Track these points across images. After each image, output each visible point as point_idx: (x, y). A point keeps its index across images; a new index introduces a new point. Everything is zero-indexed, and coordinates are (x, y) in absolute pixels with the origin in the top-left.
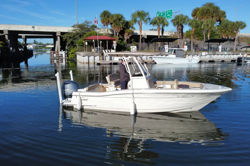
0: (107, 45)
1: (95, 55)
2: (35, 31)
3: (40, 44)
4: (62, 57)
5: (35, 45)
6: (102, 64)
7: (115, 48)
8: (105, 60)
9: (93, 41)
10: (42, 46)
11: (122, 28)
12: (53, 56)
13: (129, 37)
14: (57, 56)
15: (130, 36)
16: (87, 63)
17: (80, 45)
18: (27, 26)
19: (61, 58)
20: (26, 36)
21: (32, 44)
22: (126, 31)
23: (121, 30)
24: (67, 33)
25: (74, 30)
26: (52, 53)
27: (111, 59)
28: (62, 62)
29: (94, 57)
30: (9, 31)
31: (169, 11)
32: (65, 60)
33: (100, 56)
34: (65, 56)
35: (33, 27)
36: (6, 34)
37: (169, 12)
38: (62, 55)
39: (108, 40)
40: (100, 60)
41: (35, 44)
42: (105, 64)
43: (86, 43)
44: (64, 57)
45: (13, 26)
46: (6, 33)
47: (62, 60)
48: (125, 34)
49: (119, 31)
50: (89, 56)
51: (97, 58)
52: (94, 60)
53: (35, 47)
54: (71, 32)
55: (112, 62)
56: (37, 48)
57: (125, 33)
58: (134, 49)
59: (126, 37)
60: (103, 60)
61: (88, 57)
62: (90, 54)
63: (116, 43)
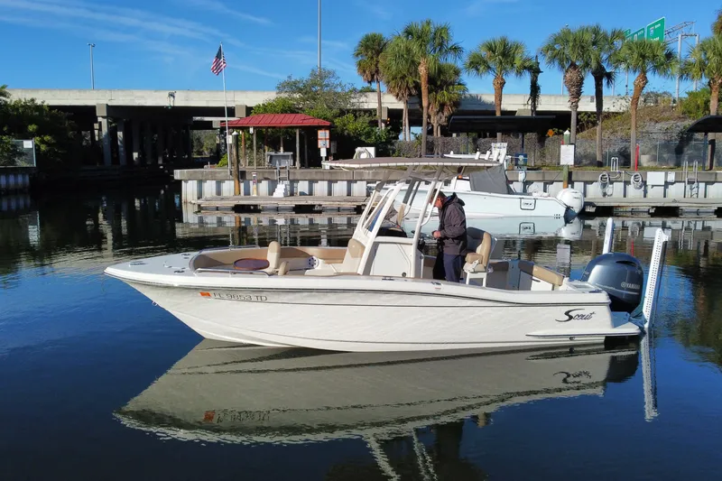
0: (298, 146)
2: (176, 105)
7: (324, 153)
9: (251, 130)
13: (443, 119)
15: (446, 113)
18: (156, 91)
29: (218, 182)
30: (110, 108)
31: (657, 23)
35: (172, 95)
36: (103, 117)
37: (655, 30)
43: (229, 139)
45: (120, 93)
46: (101, 112)
48: (430, 107)
50: (201, 181)
58: (363, 156)
61: (195, 182)
63: (328, 136)
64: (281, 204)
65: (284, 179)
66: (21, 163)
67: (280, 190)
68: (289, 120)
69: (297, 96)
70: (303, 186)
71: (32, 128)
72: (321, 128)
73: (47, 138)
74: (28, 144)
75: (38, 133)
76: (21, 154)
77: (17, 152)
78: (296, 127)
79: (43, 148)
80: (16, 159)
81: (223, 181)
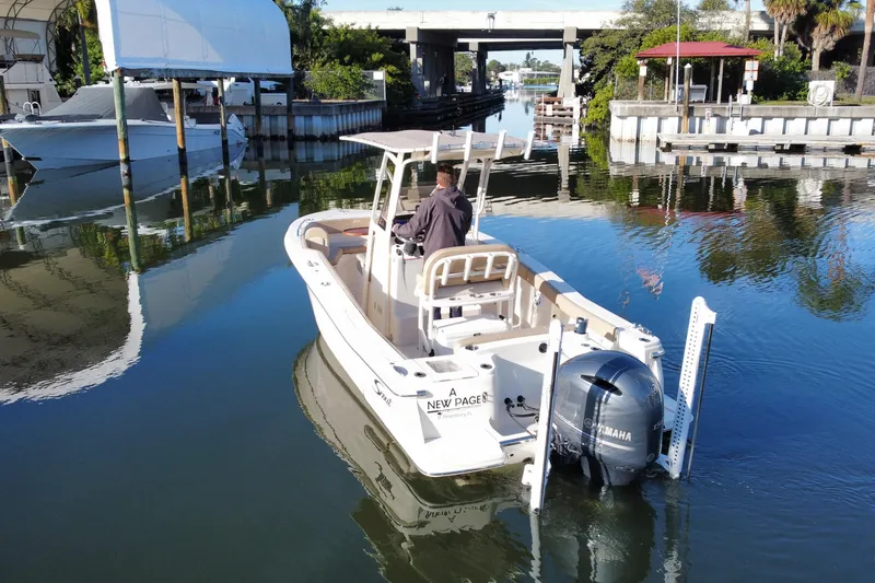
0: (720, 78)
1: (663, 113)
2: (496, 27)
3: (547, 66)
4: (571, 116)
5: (528, 71)
6: (677, 148)
7: (750, 86)
8: (700, 132)
9: (670, 61)
10: (551, 75)
11: (806, 7)
12: (542, 112)
13: (832, 43)
14: (556, 112)
15: (836, 37)
16: (631, 141)
17: (626, 74)
19: (567, 121)
20: (480, 44)
21: (518, 67)
22: (819, 18)
23: (799, 15)
24: (598, 31)
25: (623, 22)
26: (543, 104)
27: (721, 130)
28: (571, 133)
29: (660, 119)
30: (421, 32)
32: (581, 129)
33: (680, 118)
34: (581, 115)
35: (492, 16)
36: (413, 43)
38: (572, 109)
39: (727, 58)
40: (679, 132)
41: (529, 66)
42: (690, 148)
43: (643, 71)
44: (576, 116)
46: (411, 37)
47: (571, 126)
48: (816, 29)
49: (793, 19)
50: (640, 118)
51: (671, 126)
52: (659, 131)
53: (526, 78)
54: (612, 27)
55: (725, 139)
56: (532, 83)
57: (816, 25)
58: (821, 91)
59: (821, 42)
60: (692, 131)
61: (636, 118)
62: (645, 109)
63: (756, 68)
64: (762, 143)
65: (735, 116)
66: (371, 97)
71: (376, 57)
72: (748, 58)
73: (392, 69)
74: (379, 75)
75: (383, 63)
76: (369, 86)
77: (366, 84)
78: (721, 58)
79: (391, 80)
80: (365, 92)
81: (666, 117)
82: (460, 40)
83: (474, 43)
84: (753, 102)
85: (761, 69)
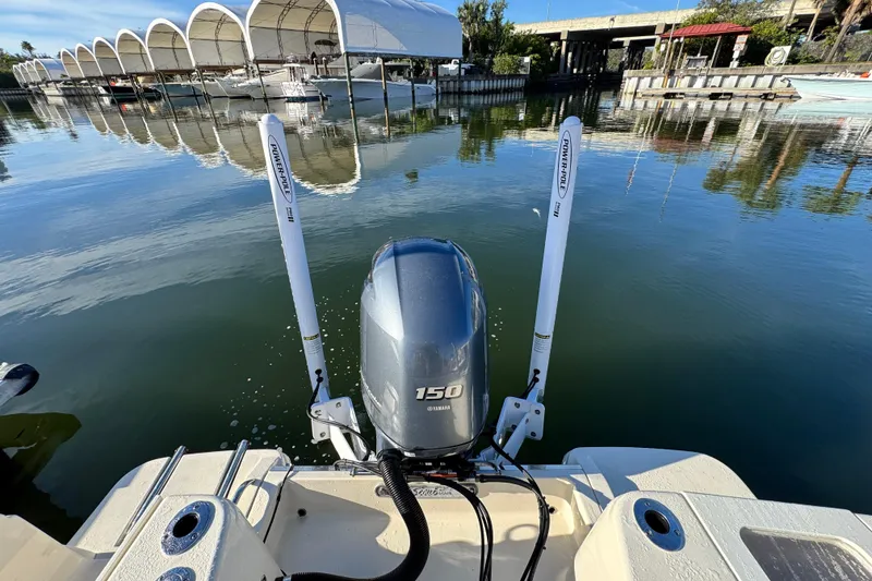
0: (716, 50)
2: (614, 27)
7: (736, 55)
20: (631, 42)
35: (612, 20)
36: (564, 40)
39: (724, 34)
46: (563, 37)
63: (745, 40)
64: (701, 93)
65: (703, 75)
66: (522, 72)
67: (699, 82)
68: (714, 29)
69: (712, 11)
70: (716, 81)
71: (530, 49)
72: (741, 33)
73: (536, 55)
74: (527, 60)
75: (533, 52)
76: (523, 66)
77: (520, 65)
78: (718, 35)
79: (534, 62)
80: (520, 69)
81: (656, 78)
82: (616, 40)
83: (627, 40)
84: (739, 66)
85: (748, 42)
